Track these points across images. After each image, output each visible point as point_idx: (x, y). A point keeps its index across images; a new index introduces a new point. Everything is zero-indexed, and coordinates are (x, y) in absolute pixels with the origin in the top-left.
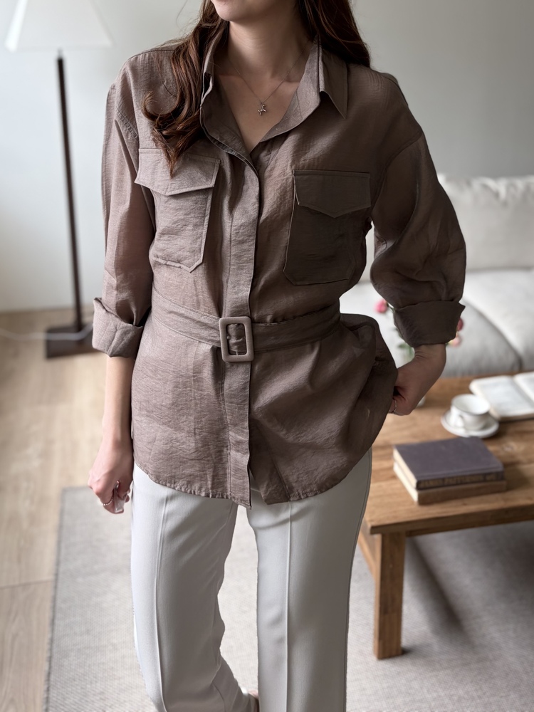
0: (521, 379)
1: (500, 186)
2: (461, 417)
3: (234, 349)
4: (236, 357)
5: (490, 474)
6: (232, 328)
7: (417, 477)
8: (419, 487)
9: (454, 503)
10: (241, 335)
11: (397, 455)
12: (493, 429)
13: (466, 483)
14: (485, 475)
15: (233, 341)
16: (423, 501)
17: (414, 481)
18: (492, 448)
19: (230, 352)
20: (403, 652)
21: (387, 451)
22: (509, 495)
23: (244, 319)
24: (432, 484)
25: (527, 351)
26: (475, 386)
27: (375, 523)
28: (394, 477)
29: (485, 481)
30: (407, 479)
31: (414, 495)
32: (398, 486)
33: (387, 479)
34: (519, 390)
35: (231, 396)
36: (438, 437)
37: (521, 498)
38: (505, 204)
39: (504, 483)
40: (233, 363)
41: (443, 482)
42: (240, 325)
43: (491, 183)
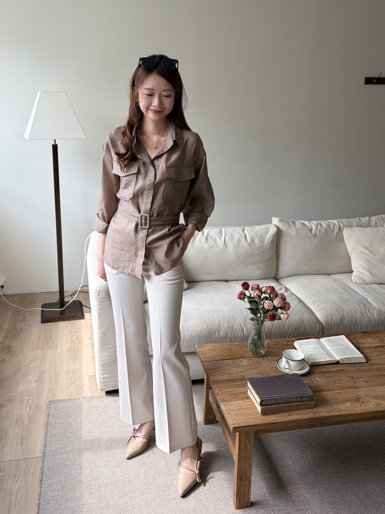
0: (323, 340)
1: (313, 225)
2: (288, 362)
3: (143, 224)
4: (143, 227)
5: (304, 397)
6: (143, 217)
7: (260, 398)
8: (261, 404)
9: (283, 414)
10: (146, 220)
11: (249, 384)
12: (307, 370)
13: (291, 402)
14: (302, 397)
15: (143, 221)
16: (264, 413)
17: (259, 401)
18: (306, 380)
19: (142, 225)
20: (252, 504)
21: (244, 382)
22: (316, 410)
23: (148, 216)
24: (269, 402)
25: (327, 323)
26: (296, 344)
27: (235, 426)
28: (248, 398)
29: (301, 401)
30: (255, 399)
31: (259, 408)
32: (249, 403)
33: (243, 399)
34: (322, 347)
35: (141, 239)
36: (274, 374)
37: (323, 412)
38: (315, 235)
39: (313, 402)
40: (142, 229)
41: (276, 402)
42: (146, 217)
43: (307, 223)
